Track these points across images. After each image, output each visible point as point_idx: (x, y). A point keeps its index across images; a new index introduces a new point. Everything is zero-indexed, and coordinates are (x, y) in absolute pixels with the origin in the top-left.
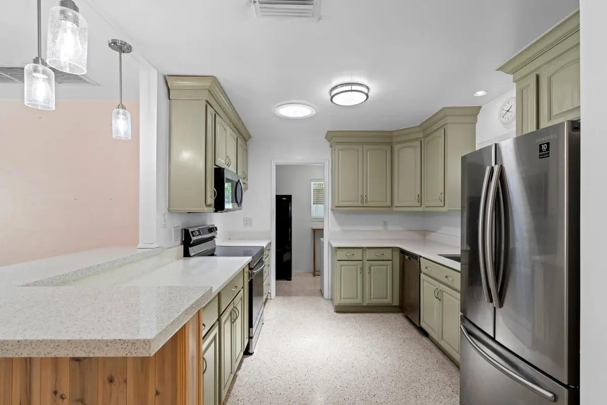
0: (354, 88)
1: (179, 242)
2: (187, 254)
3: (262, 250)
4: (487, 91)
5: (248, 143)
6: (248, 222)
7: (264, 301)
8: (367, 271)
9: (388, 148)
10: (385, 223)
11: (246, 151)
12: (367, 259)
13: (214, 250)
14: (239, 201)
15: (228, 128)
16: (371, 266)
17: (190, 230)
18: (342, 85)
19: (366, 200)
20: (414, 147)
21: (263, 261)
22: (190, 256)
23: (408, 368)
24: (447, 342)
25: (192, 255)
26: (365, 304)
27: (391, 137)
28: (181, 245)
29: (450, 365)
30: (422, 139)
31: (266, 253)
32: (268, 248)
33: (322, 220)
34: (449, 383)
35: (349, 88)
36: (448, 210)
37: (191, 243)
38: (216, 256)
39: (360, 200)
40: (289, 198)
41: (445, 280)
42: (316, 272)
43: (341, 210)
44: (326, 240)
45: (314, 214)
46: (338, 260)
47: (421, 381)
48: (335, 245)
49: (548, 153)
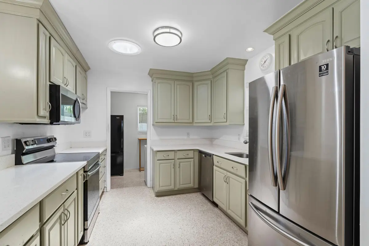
0: (172, 31)
1: (10, 151)
2: (18, 162)
3: (98, 156)
4: (254, 48)
5: (87, 72)
6: (87, 134)
7: (100, 195)
8: (177, 166)
9: (191, 84)
10: (188, 134)
11: (86, 78)
12: (178, 158)
13: (54, 156)
14: (77, 116)
15: (66, 54)
16: (180, 162)
17: (23, 141)
18: (162, 27)
19: (177, 118)
20: (207, 84)
21: (98, 164)
22: (23, 164)
23: (209, 233)
24: (232, 211)
25: (24, 163)
26: (176, 189)
27: (193, 77)
28: (12, 154)
29: (234, 226)
30: (212, 80)
31: (102, 157)
32: (104, 153)
33: (145, 133)
34: (236, 240)
35: (168, 30)
36: (230, 124)
37: (24, 152)
38: (55, 162)
39: (172, 119)
40: (122, 117)
41: (232, 170)
42: (141, 168)
43: (159, 125)
44: (148, 146)
45: (139, 129)
46: (158, 160)
47: (219, 242)
48: (155, 149)
49: (327, 72)
